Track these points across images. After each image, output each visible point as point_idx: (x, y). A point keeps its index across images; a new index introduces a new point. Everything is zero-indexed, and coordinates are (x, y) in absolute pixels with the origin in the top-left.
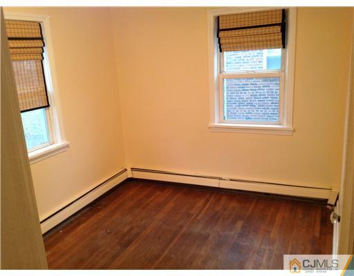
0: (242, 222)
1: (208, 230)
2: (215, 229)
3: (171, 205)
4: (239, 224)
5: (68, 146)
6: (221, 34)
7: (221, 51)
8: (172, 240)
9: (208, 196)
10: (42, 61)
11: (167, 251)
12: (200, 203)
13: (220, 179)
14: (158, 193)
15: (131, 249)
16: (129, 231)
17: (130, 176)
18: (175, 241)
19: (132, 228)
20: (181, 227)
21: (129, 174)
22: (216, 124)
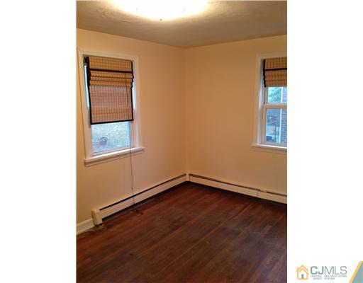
0: (270, 226)
1: (240, 229)
2: (246, 228)
3: (215, 205)
4: (268, 228)
5: (143, 150)
6: (267, 73)
7: (265, 86)
8: (209, 231)
9: (247, 203)
10: (131, 89)
11: (204, 238)
12: (239, 207)
13: (259, 190)
14: (207, 195)
15: (178, 232)
16: (179, 219)
17: (188, 180)
18: (212, 232)
19: (181, 218)
20: (219, 223)
21: (187, 179)
22: (258, 144)
